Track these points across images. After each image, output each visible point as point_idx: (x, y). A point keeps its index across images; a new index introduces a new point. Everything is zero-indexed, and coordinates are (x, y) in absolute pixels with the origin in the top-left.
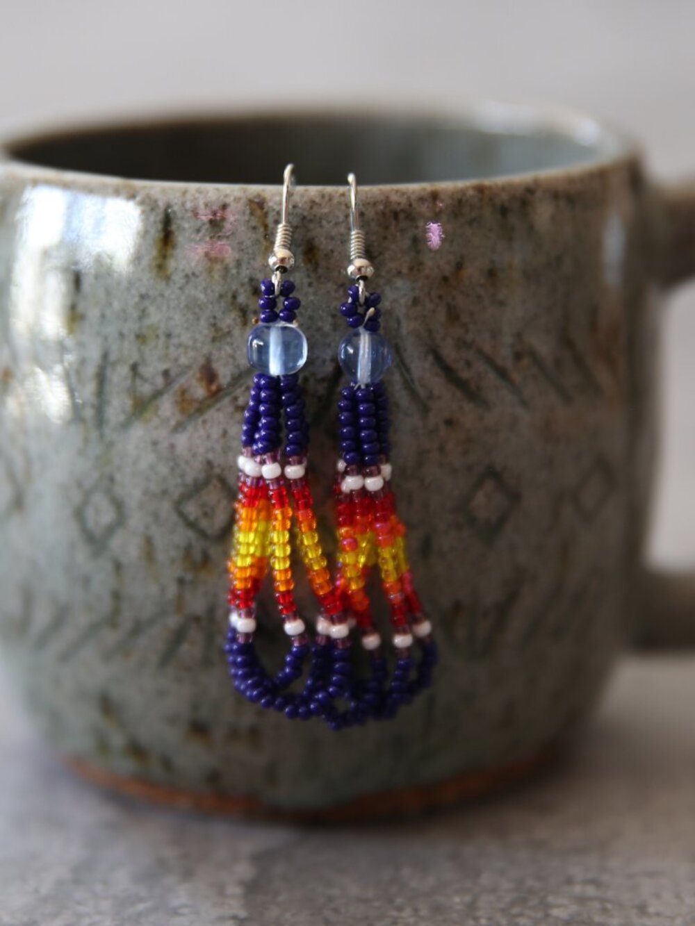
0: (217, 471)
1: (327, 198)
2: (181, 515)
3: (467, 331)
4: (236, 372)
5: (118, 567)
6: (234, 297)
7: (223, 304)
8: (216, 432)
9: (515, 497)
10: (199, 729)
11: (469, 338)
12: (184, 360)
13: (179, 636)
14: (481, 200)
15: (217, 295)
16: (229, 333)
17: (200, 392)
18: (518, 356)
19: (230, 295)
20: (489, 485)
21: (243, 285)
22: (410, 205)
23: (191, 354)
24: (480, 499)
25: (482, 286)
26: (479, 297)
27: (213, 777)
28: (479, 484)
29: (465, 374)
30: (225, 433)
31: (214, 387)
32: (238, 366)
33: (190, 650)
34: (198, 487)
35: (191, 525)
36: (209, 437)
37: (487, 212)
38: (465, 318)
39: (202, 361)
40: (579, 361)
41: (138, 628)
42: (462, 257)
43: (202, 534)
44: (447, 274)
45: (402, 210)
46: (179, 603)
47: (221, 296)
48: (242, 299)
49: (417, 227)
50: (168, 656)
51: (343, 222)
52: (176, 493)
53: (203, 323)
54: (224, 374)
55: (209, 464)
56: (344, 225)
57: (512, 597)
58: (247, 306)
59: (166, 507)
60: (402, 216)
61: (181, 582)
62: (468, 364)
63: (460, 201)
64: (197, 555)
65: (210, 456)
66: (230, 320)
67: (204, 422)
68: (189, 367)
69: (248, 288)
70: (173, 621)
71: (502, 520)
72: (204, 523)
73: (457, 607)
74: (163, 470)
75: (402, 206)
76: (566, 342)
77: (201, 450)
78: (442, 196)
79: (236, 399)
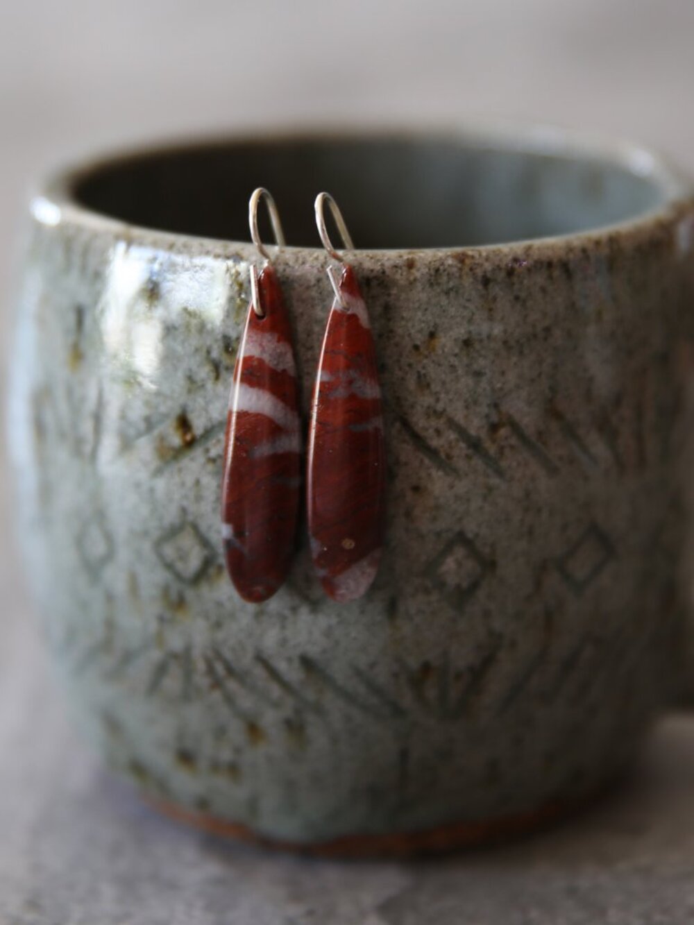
0: (190, 518)
1: (300, 261)
2: (160, 556)
3: (438, 400)
4: (209, 425)
5: (110, 598)
6: (209, 352)
7: (198, 358)
8: (190, 481)
9: (489, 565)
10: (186, 757)
11: (440, 407)
12: (163, 409)
13: (161, 670)
14: (461, 269)
15: (193, 348)
16: (203, 386)
17: (176, 440)
18: (494, 428)
19: (204, 350)
20: (460, 552)
21: (216, 341)
22: (384, 272)
23: (169, 403)
24: (450, 564)
25: (456, 355)
26: (453, 367)
27: (203, 804)
28: (448, 549)
29: (435, 443)
30: (198, 482)
31: (188, 437)
32: (210, 419)
33: (172, 683)
34: (172, 533)
35: (169, 566)
36: (183, 484)
37: (467, 281)
38: (435, 387)
39: (177, 411)
40: (570, 431)
41: (128, 657)
42: (436, 326)
43: (178, 576)
44: (418, 343)
45: (376, 278)
46: (159, 639)
47: (197, 350)
48: (215, 354)
49: (389, 295)
50: (154, 686)
51: (314, 285)
52: (156, 534)
53: (180, 375)
54: (199, 425)
55: (184, 511)
56: (315, 288)
57: (489, 661)
58: (220, 362)
59: (147, 546)
60: (374, 283)
61: (161, 619)
62: (438, 432)
63: (437, 270)
64: (174, 595)
65: (185, 503)
66: (204, 372)
67: (180, 470)
68: (166, 416)
69: (221, 344)
70: (156, 655)
71: (475, 586)
72: (180, 566)
73: (426, 668)
74: (145, 510)
75: (374, 274)
76: (552, 412)
77: (177, 496)
78: (418, 264)
79: (207, 451)
